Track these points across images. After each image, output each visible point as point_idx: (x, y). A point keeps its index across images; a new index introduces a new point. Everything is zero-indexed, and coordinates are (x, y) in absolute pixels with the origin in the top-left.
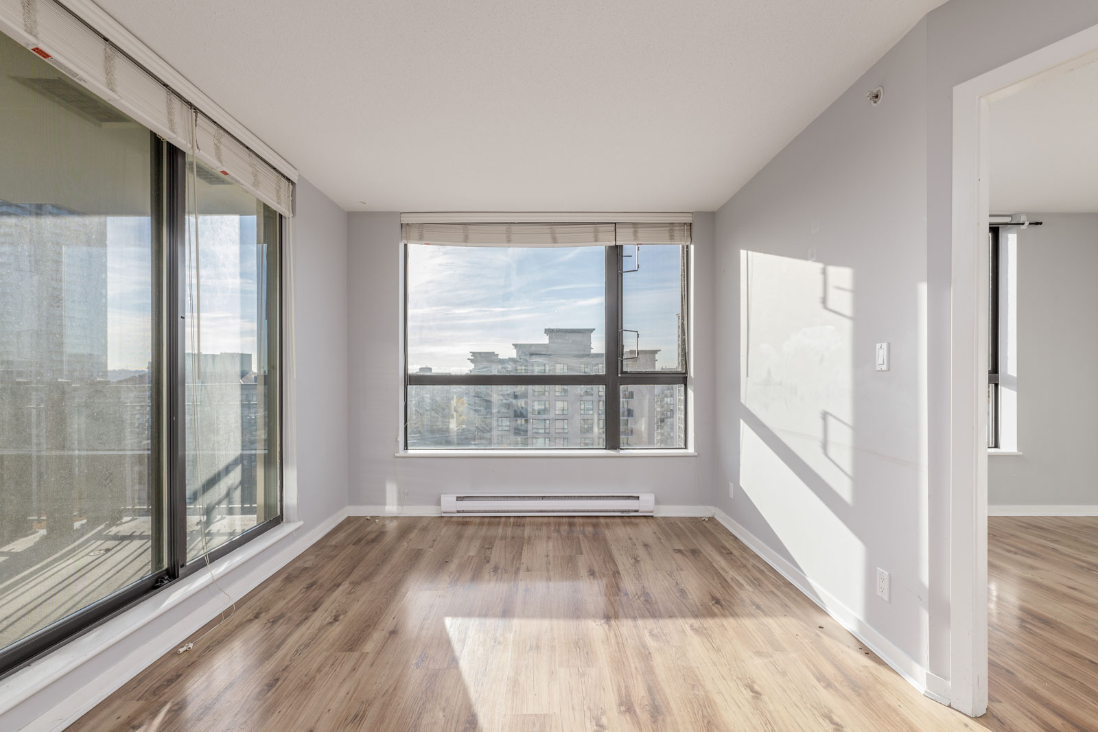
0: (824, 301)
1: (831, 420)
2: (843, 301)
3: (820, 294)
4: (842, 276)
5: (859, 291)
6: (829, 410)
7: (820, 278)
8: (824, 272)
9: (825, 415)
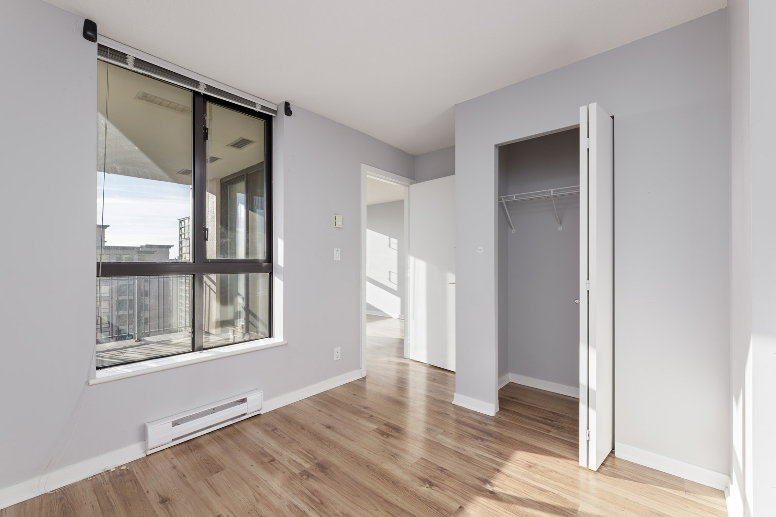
0: (390, 246)
1: (391, 273)
2: (395, 246)
3: (388, 243)
4: (394, 241)
5: (399, 245)
6: (390, 270)
7: (388, 240)
8: (390, 239)
9: (390, 272)
